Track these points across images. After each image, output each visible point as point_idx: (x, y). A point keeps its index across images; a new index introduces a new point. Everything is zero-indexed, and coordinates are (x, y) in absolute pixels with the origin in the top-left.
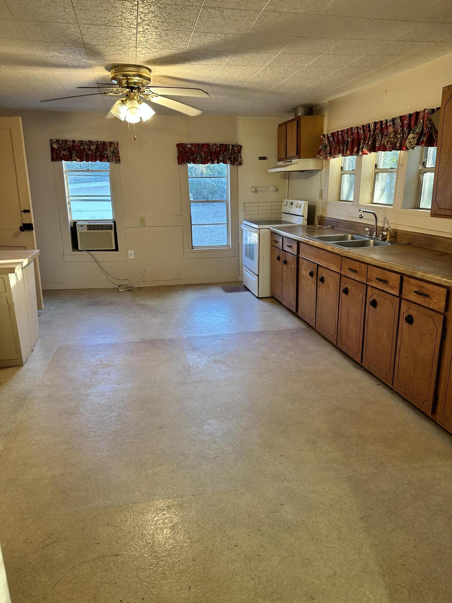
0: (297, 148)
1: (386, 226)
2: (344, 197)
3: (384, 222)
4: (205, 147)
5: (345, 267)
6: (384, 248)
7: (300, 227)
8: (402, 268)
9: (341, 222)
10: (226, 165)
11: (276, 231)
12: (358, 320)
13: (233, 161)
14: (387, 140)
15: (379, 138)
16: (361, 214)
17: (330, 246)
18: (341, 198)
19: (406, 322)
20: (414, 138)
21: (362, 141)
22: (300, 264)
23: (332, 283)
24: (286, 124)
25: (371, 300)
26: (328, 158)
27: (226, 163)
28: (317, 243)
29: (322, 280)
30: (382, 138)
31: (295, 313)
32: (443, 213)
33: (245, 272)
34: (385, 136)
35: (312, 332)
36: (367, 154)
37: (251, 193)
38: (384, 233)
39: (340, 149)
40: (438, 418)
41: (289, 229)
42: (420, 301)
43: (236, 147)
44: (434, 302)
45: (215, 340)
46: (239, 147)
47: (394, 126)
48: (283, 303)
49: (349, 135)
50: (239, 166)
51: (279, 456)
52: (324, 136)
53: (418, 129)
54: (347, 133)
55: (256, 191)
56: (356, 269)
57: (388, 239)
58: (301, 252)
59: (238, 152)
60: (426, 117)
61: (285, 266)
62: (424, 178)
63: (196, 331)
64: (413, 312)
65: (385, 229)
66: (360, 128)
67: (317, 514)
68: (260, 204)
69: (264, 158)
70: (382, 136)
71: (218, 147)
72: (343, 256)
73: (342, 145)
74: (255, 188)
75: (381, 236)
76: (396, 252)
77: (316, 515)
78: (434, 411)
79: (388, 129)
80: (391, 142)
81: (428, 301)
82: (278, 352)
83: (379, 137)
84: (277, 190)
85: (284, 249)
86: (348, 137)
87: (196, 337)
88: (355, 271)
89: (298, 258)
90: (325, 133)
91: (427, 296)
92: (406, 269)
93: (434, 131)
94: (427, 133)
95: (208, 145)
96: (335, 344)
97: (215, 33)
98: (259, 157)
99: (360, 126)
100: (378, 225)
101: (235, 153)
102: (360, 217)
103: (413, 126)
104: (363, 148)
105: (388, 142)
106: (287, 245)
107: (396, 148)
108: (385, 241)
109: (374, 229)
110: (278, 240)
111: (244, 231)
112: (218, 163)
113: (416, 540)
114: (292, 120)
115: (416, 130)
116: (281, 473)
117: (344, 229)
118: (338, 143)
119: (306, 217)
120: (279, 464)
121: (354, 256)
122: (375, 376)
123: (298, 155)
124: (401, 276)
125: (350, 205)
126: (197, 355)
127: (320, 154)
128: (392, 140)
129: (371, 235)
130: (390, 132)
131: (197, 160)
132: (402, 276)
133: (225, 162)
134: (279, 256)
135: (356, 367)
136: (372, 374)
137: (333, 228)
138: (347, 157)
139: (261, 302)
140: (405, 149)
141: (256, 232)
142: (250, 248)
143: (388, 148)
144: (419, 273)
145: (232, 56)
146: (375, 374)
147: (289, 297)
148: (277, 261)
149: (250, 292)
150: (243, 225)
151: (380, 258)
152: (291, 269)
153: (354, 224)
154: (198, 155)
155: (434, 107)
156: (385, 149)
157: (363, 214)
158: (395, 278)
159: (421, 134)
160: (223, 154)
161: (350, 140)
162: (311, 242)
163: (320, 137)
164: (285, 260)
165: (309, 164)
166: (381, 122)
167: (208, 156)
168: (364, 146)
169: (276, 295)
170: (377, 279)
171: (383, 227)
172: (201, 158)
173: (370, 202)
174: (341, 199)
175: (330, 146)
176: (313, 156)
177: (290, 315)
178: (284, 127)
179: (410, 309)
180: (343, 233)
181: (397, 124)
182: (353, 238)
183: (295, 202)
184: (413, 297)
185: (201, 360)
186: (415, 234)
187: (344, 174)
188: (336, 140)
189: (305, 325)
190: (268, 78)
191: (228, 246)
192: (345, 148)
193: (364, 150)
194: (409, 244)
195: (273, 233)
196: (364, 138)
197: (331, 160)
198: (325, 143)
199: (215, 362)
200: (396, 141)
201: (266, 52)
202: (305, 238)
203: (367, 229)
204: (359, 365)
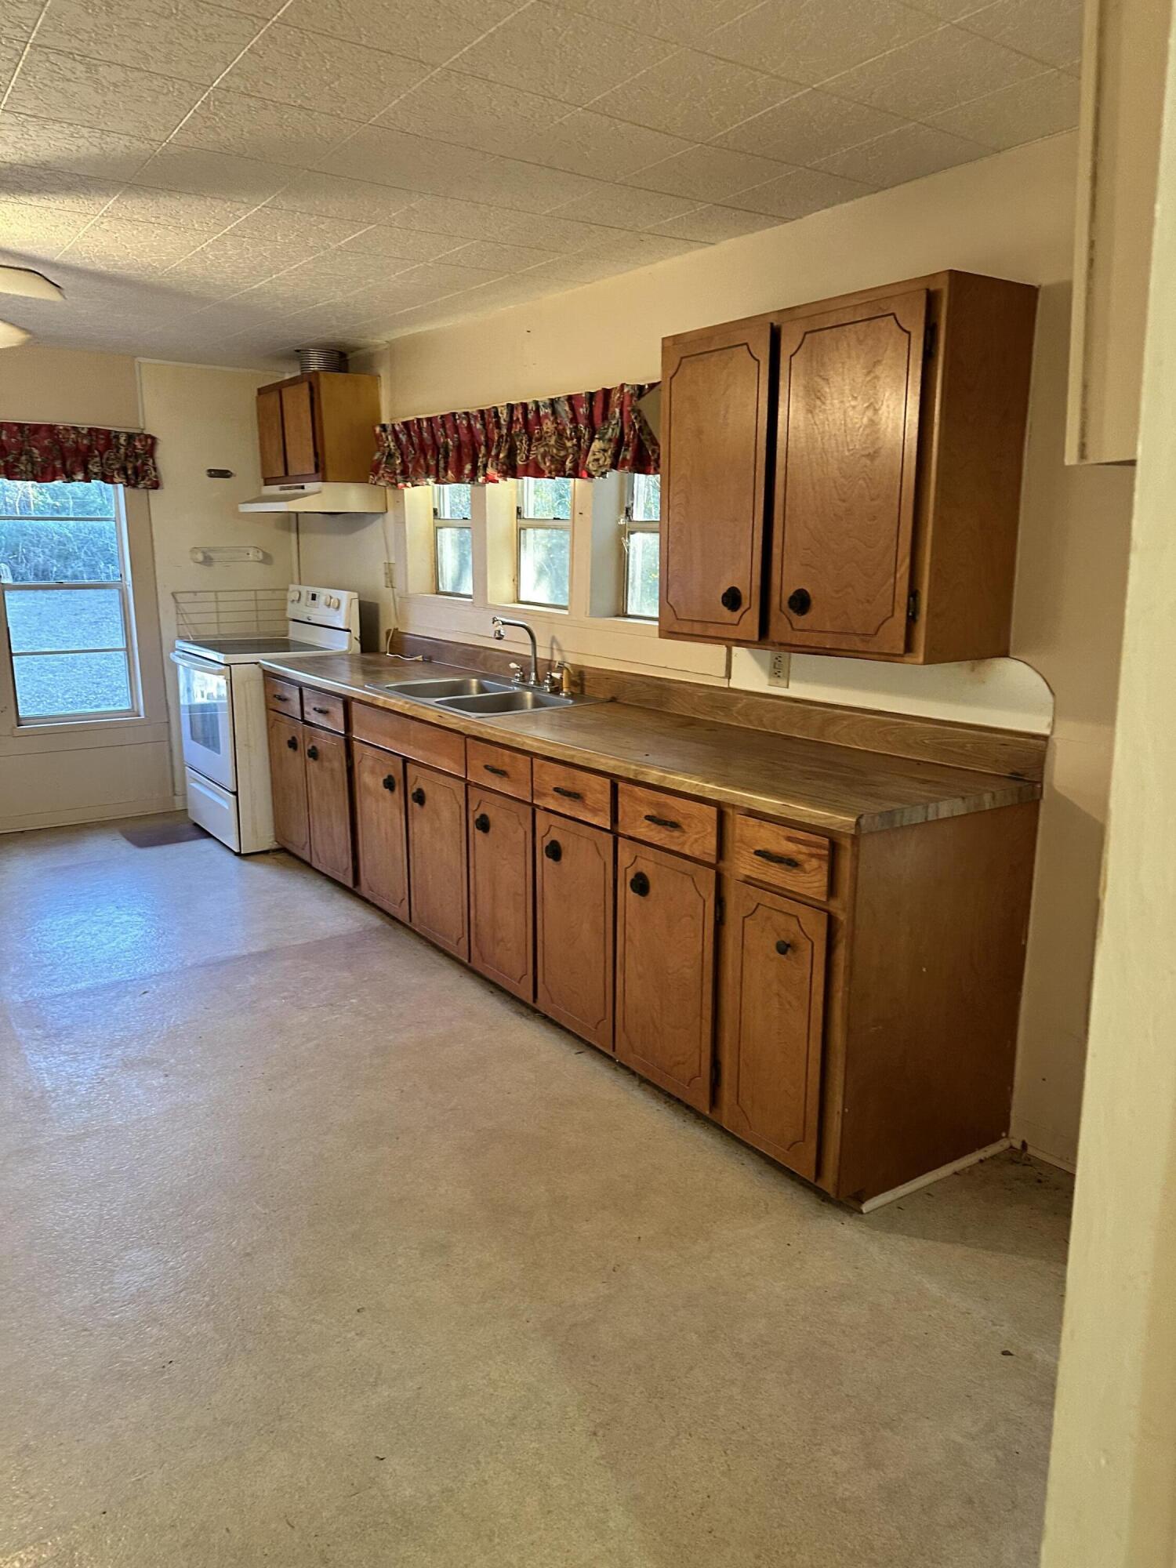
0: (316, 454)
1: (557, 658)
2: (447, 585)
3: (552, 649)
4: (43, 434)
5: (476, 764)
6: (561, 712)
7: (343, 659)
8: (613, 763)
9: (448, 646)
10: (111, 485)
11: (279, 670)
12: (519, 895)
13: (133, 477)
14: (542, 450)
15: (522, 445)
16: (497, 629)
17: (431, 709)
18: (440, 585)
19: (634, 891)
20: (605, 451)
21: (483, 448)
22: (357, 758)
23: (444, 804)
24: (278, 388)
25: (546, 843)
26: (401, 484)
27: (112, 482)
28: (399, 703)
29: (420, 798)
30: (529, 445)
31: (352, 888)
32: (685, 630)
33: (195, 785)
34: (539, 439)
35: (403, 936)
36: (498, 482)
37: (192, 564)
38: (554, 674)
39: (428, 466)
40: (726, 1117)
41: (317, 665)
42: (660, 840)
43: (140, 441)
44: (692, 840)
45: (118, 997)
46: (149, 441)
47: (556, 418)
48: (315, 864)
49: (449, 432)
50: (151, 492)
51: (355, 1311)
52: (384, 427)
53: (610, 430)
54: (443, 426)
55: (208, 561)
56: (504, 768)
57: (565, 690)
58: (355, 727)
59: (145, 454)
60: (626, 403)
61: (313, 765)
62: (631, 545)
63: (55, 977)
64: (647, 867)
65: (557, 664)
66: (475, 417)
67: (481, 1458)
68: (221, 596)
69: (224, 474)
70: (530, 440)
71: (84, 436)
72: (468, 736)
73: (433, 456)
74: (203, 552)
75: (547, 681)
76: (589, 722)
77: (479, 1462)
78: (715, 1101)
79: (541, 425)
80: (552, 457)
81: (678, 838)
82: (314, 1005)
83: (521, 441)
84: (267, 559)
85: (307, 717)
86: (447, 436)
87: (57, 996)
88: (502, 773)
89: (348, 743)
90: (385, 420)
91: (675, 825)
92: (622, 764)
93: (648, 437)
94: (633, 442)
95: (51, 429)
96: (466, 961)
97: (71, 124)
98: (210, 471)
99: (473, 411)
100: (538, 656)
101: (137, 456)
102: (497, 636)
103: (599, 422)
104: (485, 466)
105: (544, 456)
106: (315, 709)
107: (565, 472)
108: (558, 694)
109: (530, 664)
110: (287, 695)
111: (181, 669)
112: (87, 480)
113: (728, 1452)
114: (293, 382)
115: (606, 433)
116: (367, 1364)
117: (460, 665)
118: (423, 449)
119: (356, 633)
120: (357, 1338)
121: (495, 735)
122: (569, 1032)
123: (321, 472)
124: (612, 781)
125: (465, 604)
126: (65, 1053)
127: (377, 473)
128: (555, 451)
129: (524, 679)
130: (547, 432)
131: (17, 470)
132: (615, 782)
133: (107, 478)
134: (294, 738)
135: (521, 1014)
136: (562, 1027)
137: (430, 662)
138: (446, 487)
139: (249, 867)
140: (586, 476)
141: (219, 673)
142: (204, 717)
143: (547, 472)
144: (654, 772)
145: (125, 193)
146: (568, 1027)
147: (332, 849)
148: (290, 751)
149: (211, 840)
150: (177, 652)
151: (557, 738)
152: (332, 770)
153: (479, 652)
154: (21, 455)
155: (643, 381)
156: (539, 473)
157: (503, 630)
158: (598, 787)
159: (620, 442)
160: (101, 455)
161: (451, 443)
162: (381, 700)
163: (375, 431)
164: (314, 747)
165: (351, 497)
166: (525, 406)
167: (54, 459)
168: (487, 461)
169: (292, 842)
170: (556, 790)
171: (551, 661)
172: (33, 464)
173: (512, 599)
174: (441, 589)
175: (402, 455)
176: (359, 478)
177: (337, 895)
178: (275, 396)
179: (639, 859)
180: (455, 675)
181: (563, 414)
182: (482, 689)
183: (324, 593)
184: (642, 830)
185: (82, 1066)
186: (625, 676)
187: (441, 528)
188: (415, 440)
189: (383, 919)
190: (229, 266)
191: (132, 712)
192: (442, 464)
193: (490, 471)
194: (613, 700)
195: (269, 676)
196: (486, 441)
197: (406, 490)
198: (389, 446)
199: (126, 1066)
200: (562, 453)
201: (223, 196)
202: (364, 689)
203: (513, 665)
204: (530, 1007)
